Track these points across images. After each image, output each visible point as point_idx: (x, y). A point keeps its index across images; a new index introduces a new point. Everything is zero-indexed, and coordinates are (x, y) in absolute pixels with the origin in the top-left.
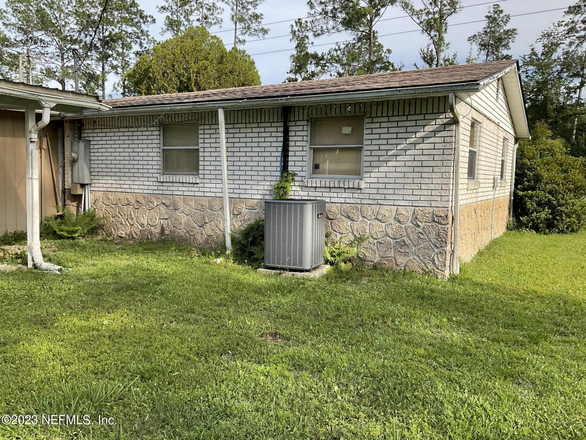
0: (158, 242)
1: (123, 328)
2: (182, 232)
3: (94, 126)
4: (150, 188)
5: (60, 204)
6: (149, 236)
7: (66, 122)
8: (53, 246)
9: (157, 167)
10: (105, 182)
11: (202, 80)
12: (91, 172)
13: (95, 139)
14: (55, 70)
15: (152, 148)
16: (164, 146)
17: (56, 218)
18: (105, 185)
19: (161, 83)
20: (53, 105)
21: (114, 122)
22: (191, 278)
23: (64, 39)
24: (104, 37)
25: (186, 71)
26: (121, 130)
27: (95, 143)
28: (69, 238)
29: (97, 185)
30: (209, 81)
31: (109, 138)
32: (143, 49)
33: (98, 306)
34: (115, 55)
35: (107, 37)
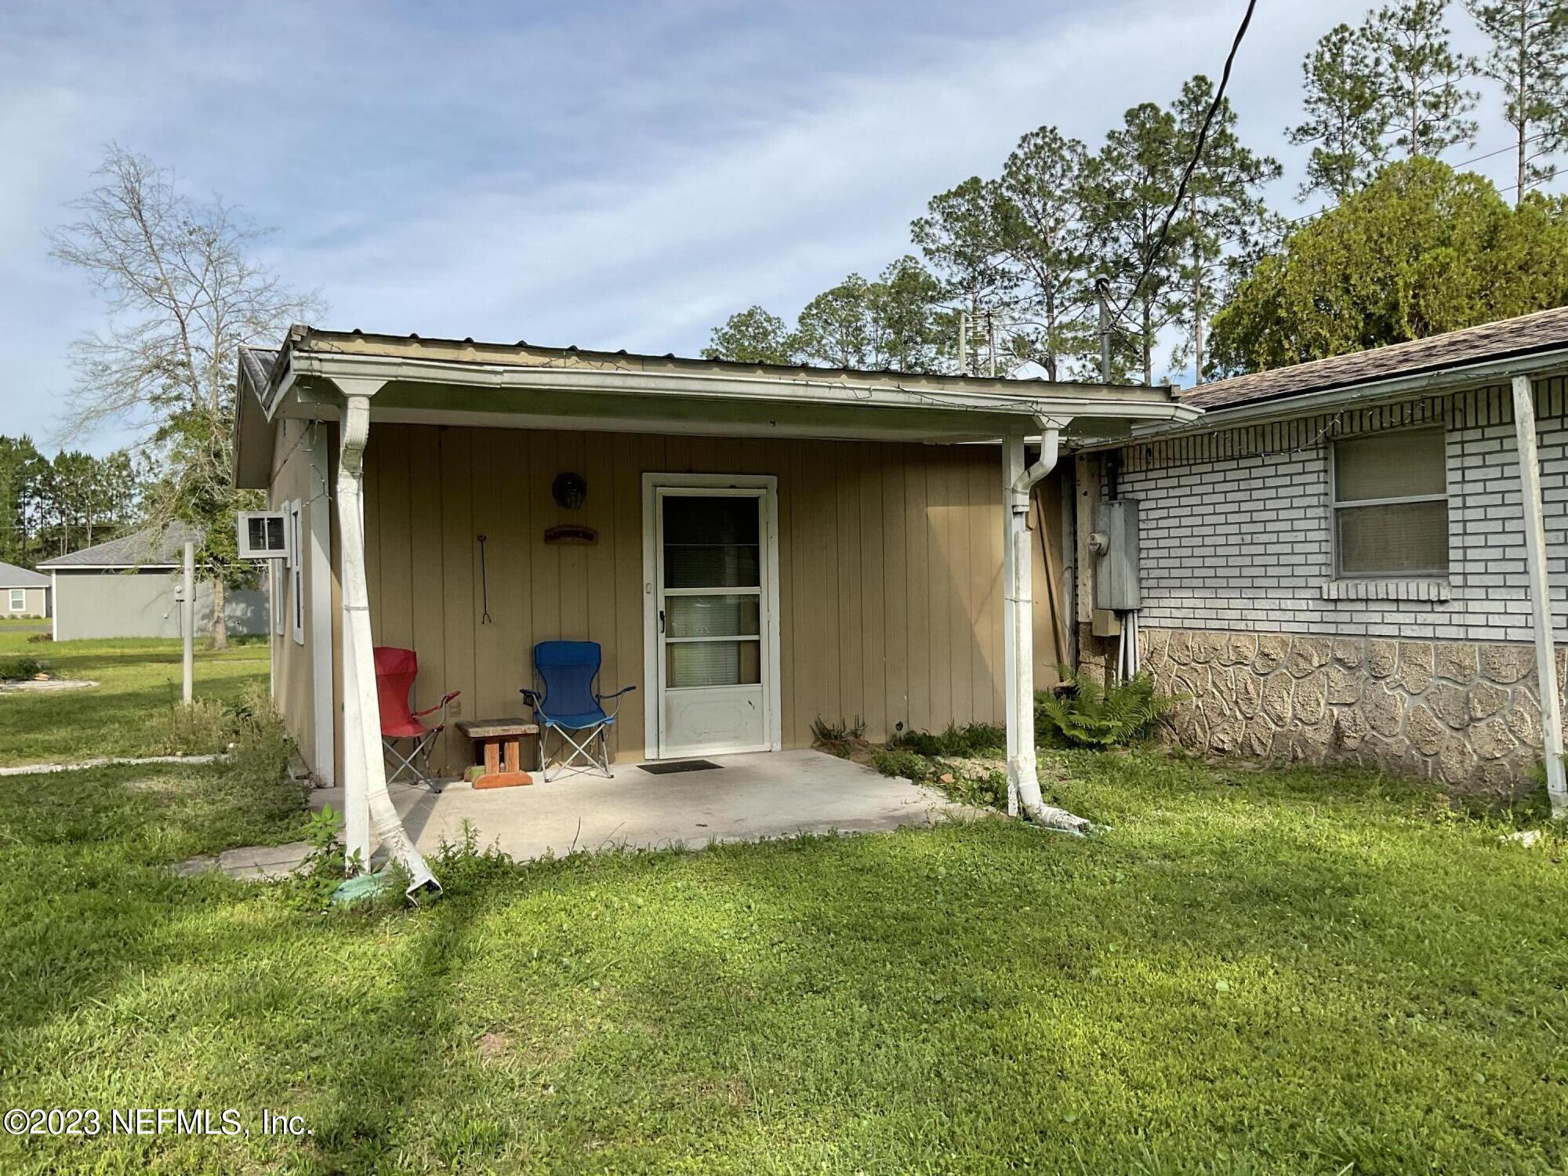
0: (1329, 769)
1: (1271, 1009)
2: (1398, 743)
3: (1148, 463)
4: (1300, 616)
5: (1067, 660)
6: (1299, 750)
7: (1081, 459)
8: (1057, 765)
9: (1321, 559)
10: (1177, 602)
11: (1431, 302)
12: (1140, 580)
13: (1151, 495)
14: (1033, 337)
15: (1305, 508)
16: (1338, 500)
17: (1058, 695)
18: (1176, 613)
19: (1310, 330)
20: (1066, 421)
21: (1198, 448)
22: (1444, 883)
23: (1054, 261)
24: (1149, 237)
25: (1384, 286)
26: (1218, 466)
27: (1152, 504)
28: (1091, 746)
29: (1155, 612)
30: (1454, 302)
31: (1187, 491)
32: (1250, 249)
33: (1193, 935)
34: (1175, 278)
35: (1155, 235)
